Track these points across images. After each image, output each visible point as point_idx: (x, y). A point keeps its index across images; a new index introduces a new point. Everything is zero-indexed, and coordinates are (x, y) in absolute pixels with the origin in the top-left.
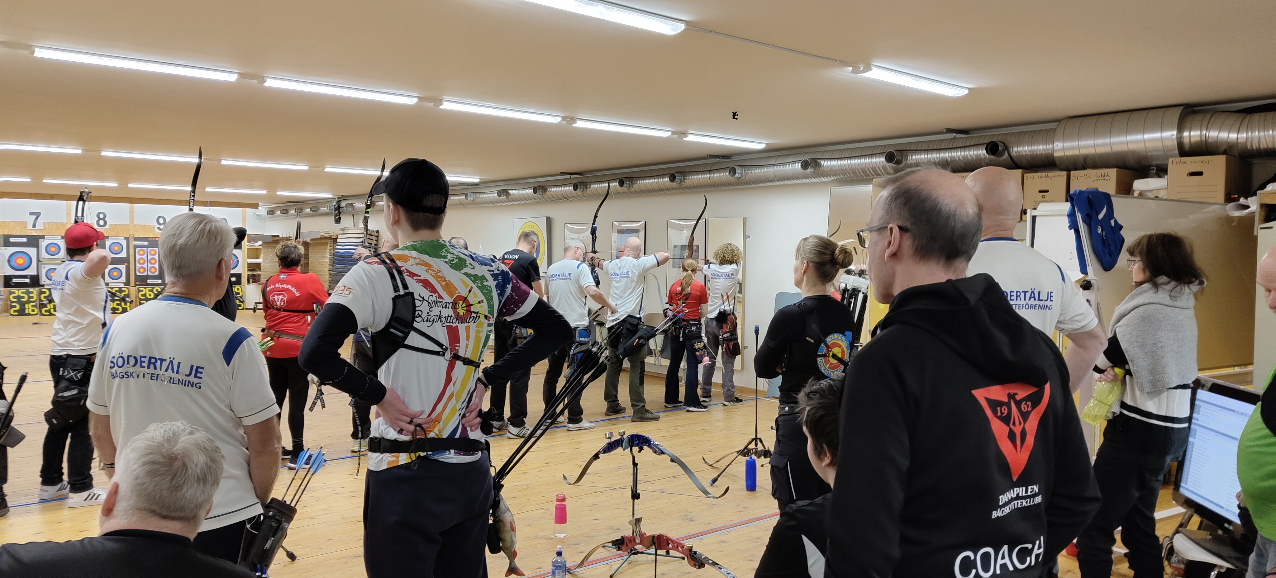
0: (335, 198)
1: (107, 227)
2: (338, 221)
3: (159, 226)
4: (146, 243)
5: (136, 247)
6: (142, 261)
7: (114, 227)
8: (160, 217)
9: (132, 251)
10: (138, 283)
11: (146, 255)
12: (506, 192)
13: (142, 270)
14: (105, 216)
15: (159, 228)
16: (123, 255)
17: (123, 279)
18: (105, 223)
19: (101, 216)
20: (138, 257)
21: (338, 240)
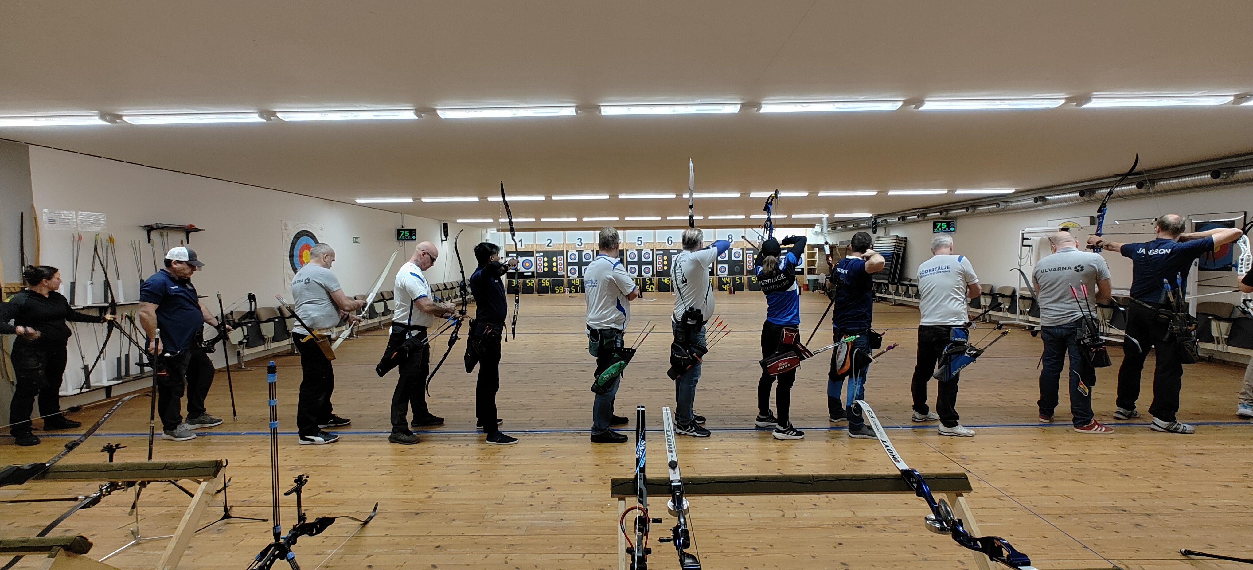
0: (872, 217)
5: (747, 254)
7: (737, 242)
9: (745, 256)
12: (1043, 199)
16: (741, 258)
20: (748, 259)
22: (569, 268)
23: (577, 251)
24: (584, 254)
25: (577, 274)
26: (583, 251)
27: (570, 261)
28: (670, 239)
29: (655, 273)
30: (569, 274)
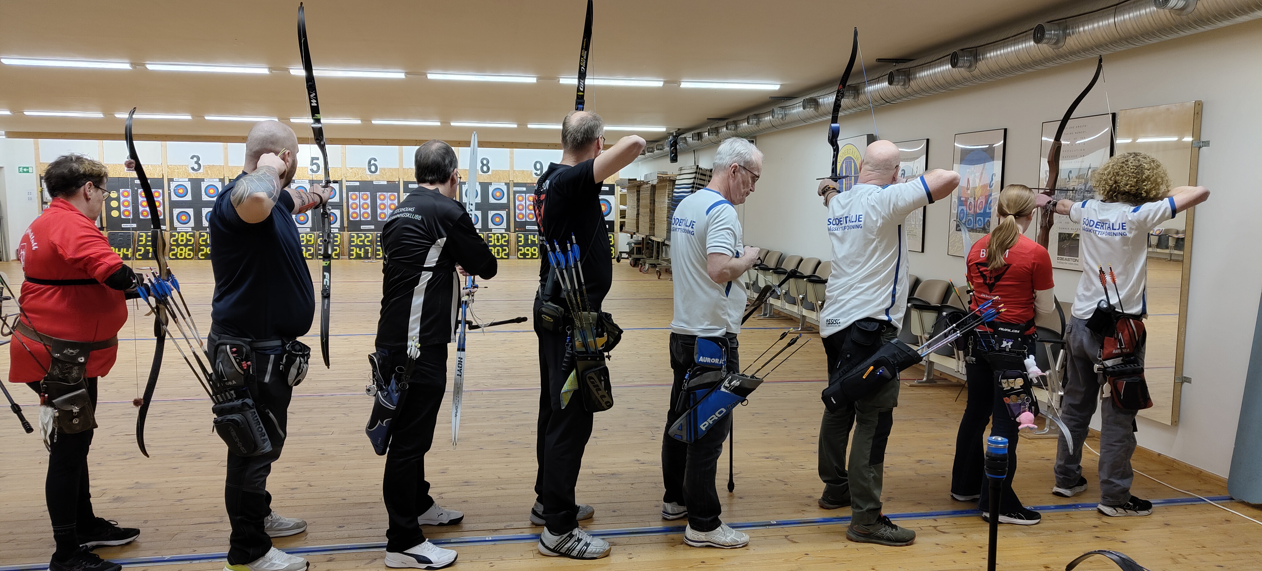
0: (672, 133)
1: (490, 173)
2: (674, 159)
3: (536, 172)
4: (524, 189)
5: (515, 192)
6: (521, 207)
7: (496, 172)
8: (537, 162)
9: (512, 196)
10: (517, 229)
11: (524, 201)
13: (521, 216)
14: (488, 162)
15: (536, 174)
16: (504, 201)
17: (504, 225)
18: (488, 169)
19: (485, 162)
20: (517, 203)
21: (677, 182)
22: (176, 211)
23: (190, 180)
24: (204, 185)
25: (192, 224)
26: (203, 180)
27: (174, 198)
28: (373, 162)
29: (346, 225)
30: (176, 224)
